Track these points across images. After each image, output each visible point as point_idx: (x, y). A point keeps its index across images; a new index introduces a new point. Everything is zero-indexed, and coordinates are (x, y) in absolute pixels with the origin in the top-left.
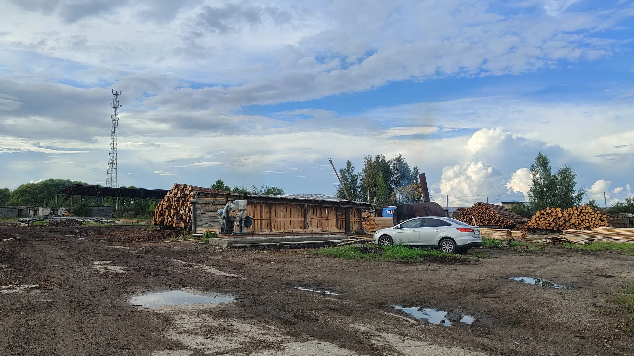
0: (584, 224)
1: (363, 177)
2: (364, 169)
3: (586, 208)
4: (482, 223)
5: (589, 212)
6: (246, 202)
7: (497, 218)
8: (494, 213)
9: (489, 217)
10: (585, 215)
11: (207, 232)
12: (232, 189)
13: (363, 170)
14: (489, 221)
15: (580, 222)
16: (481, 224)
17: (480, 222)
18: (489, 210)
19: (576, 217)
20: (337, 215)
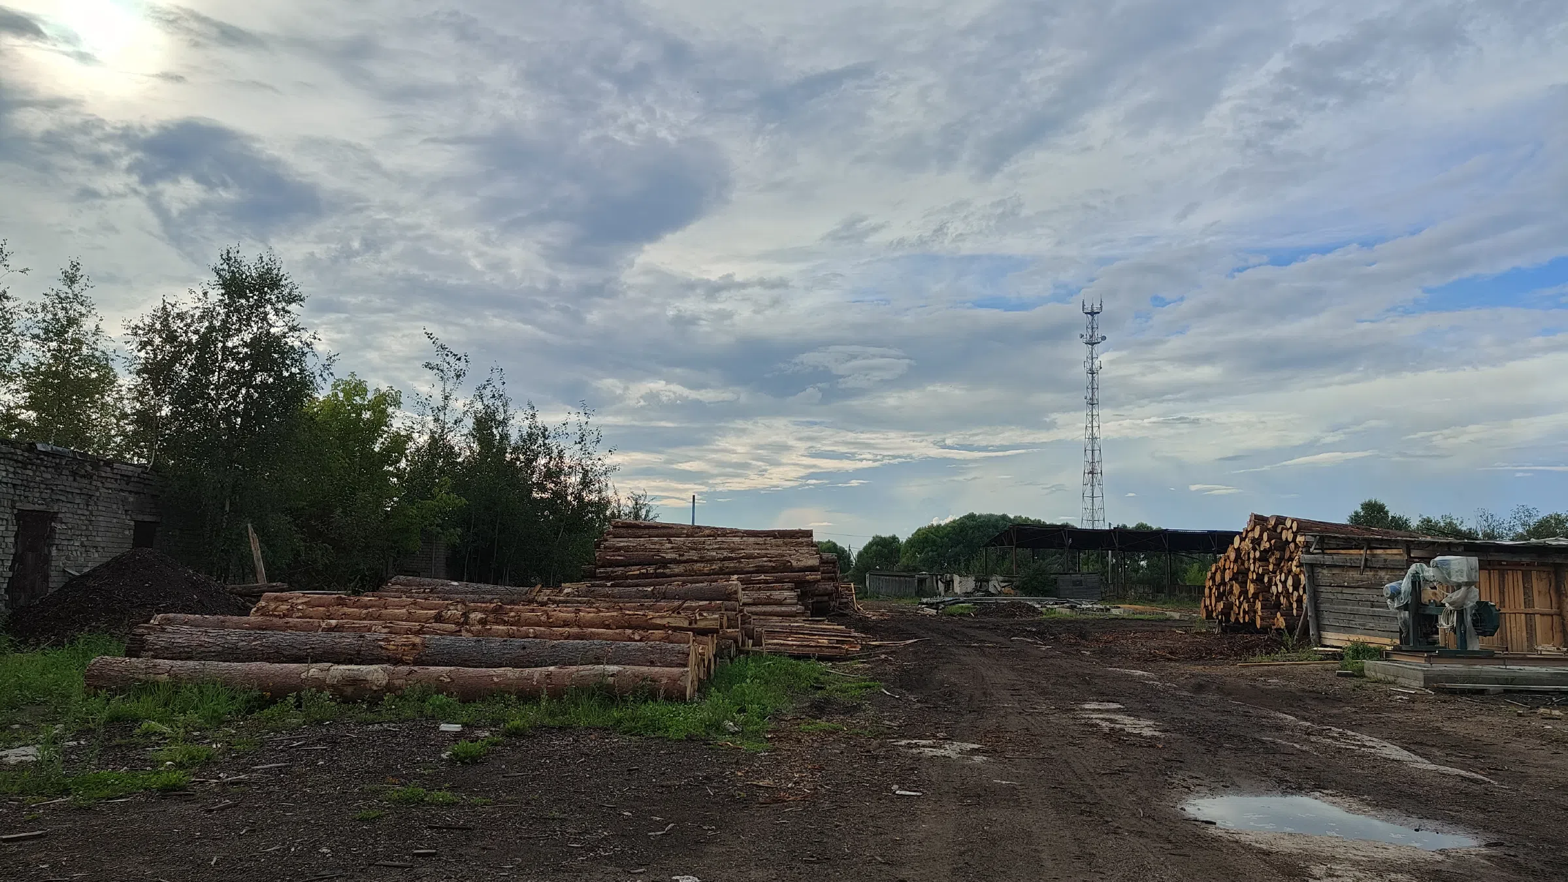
6: (1474, 561)
11: (1354, 643)
12: (1414, 523)
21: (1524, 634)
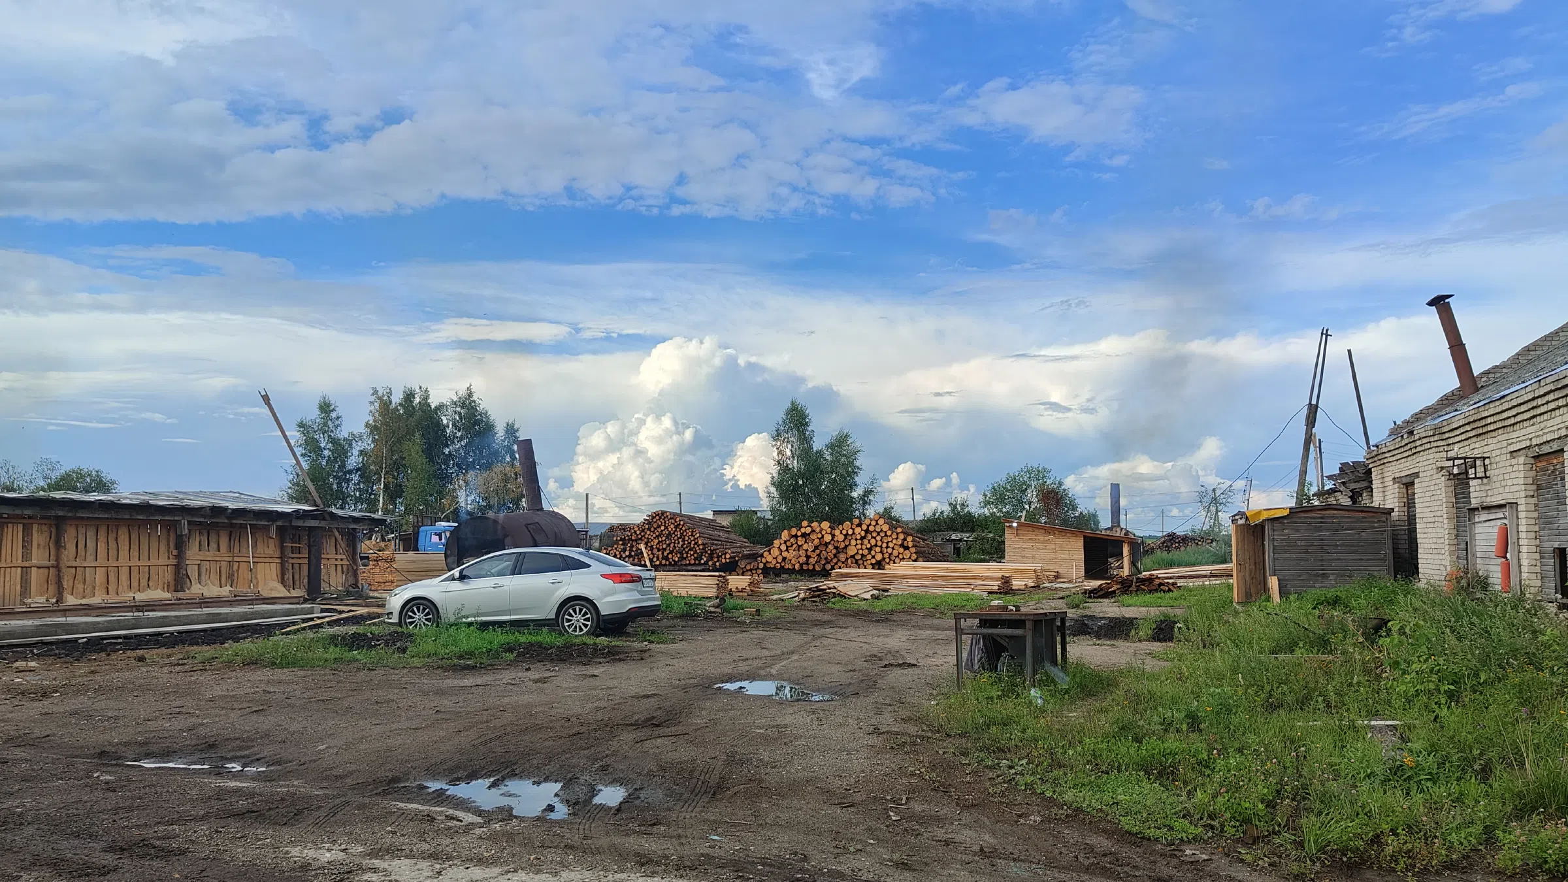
0: (873, 557)
1: (368, 444)
2: (370, 422)
3: (877, 521)
4: (667, 558)
5: (882, 530)
7: (698, 546)
8: (692, 535)
9: (682, 546)
10: (875, 538)
13: (367, 425)
14: (682, 554)
15: (866, 552)
16: (664, 562)
17: (661, 556)
18: (681, 529)
19: (859, 542)
20: (282, 548)
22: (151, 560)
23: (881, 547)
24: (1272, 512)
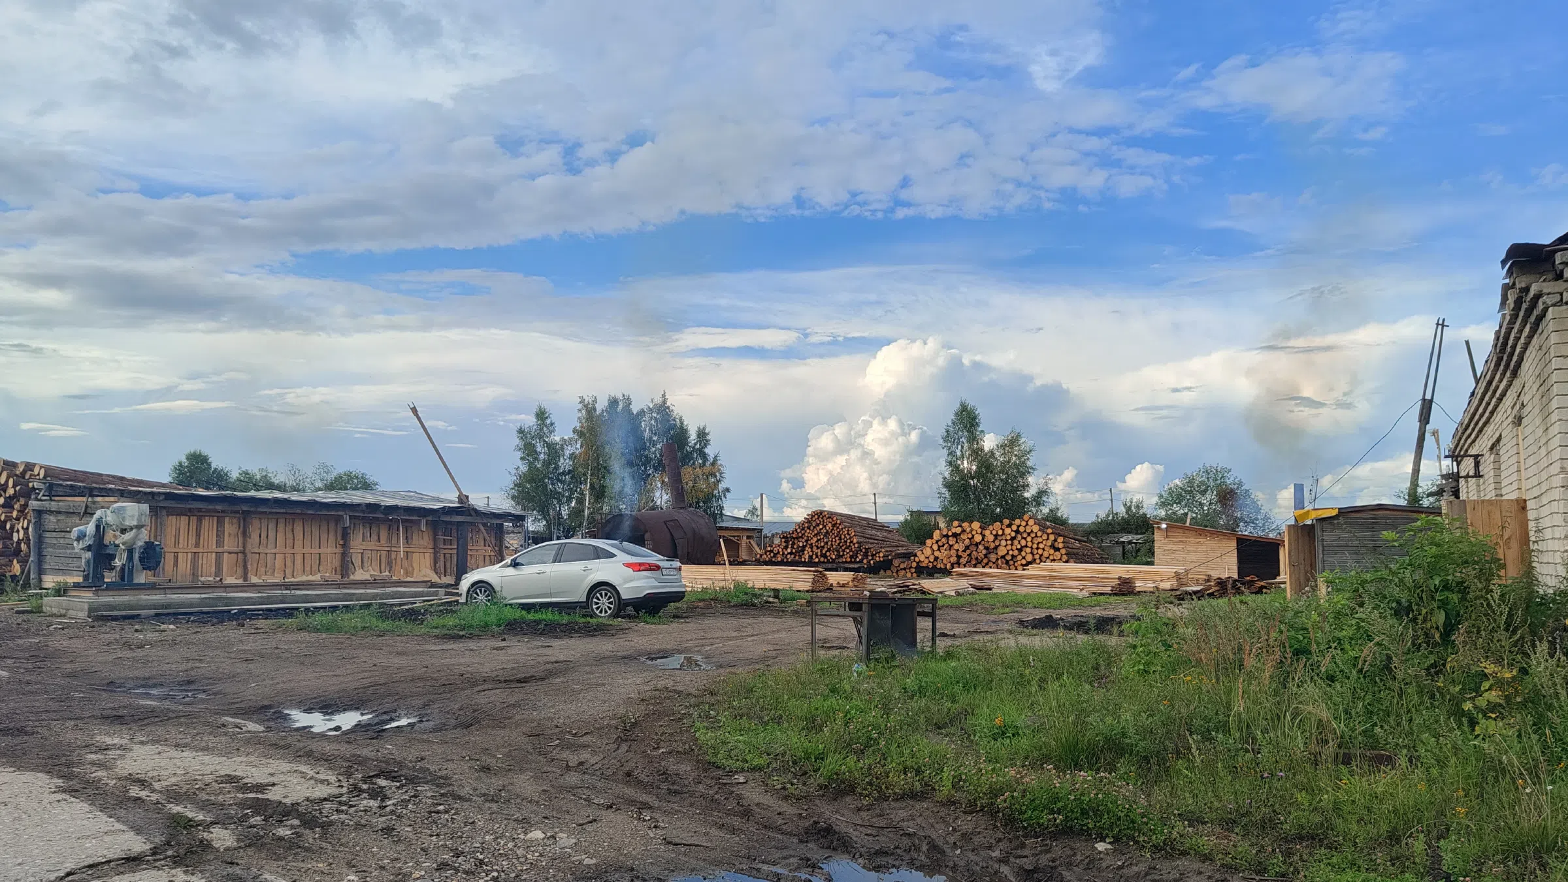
0: (1024, 558)
1: (577, 448)
2: (578, 428)
3: (1027, 522)
4: (825, 556)
5: (1032, 531)
6: (145, 507)
7: (854, 544)
8: (848, 534)
9: (839, 544)
10: (1025, 539)
11: (58, 583)
12: (235, 475)
13: (575, 431)
14: (838, 551)
15: (1016, 553)
16: (822, 559)
17: (819, 554)
18: (838, 528)
19: (1009, 542)
20: (435, 540)
21: (214, 569)
22: (322, 549)
23: (1032, 548)
24: (1320, 512)
